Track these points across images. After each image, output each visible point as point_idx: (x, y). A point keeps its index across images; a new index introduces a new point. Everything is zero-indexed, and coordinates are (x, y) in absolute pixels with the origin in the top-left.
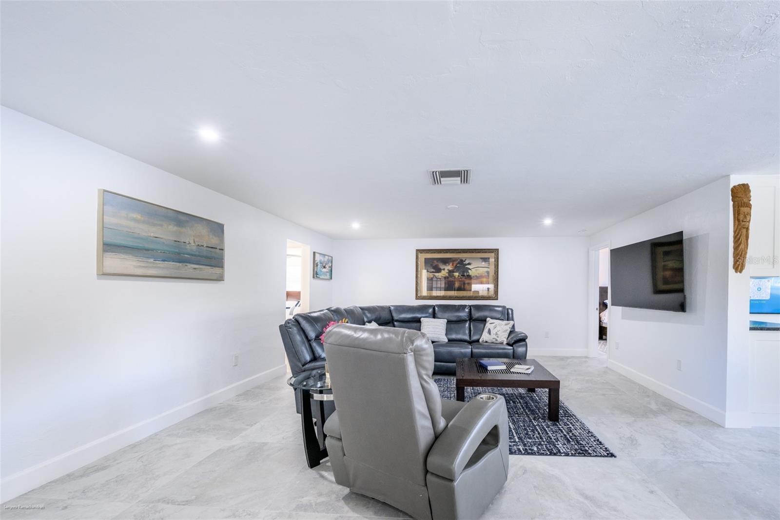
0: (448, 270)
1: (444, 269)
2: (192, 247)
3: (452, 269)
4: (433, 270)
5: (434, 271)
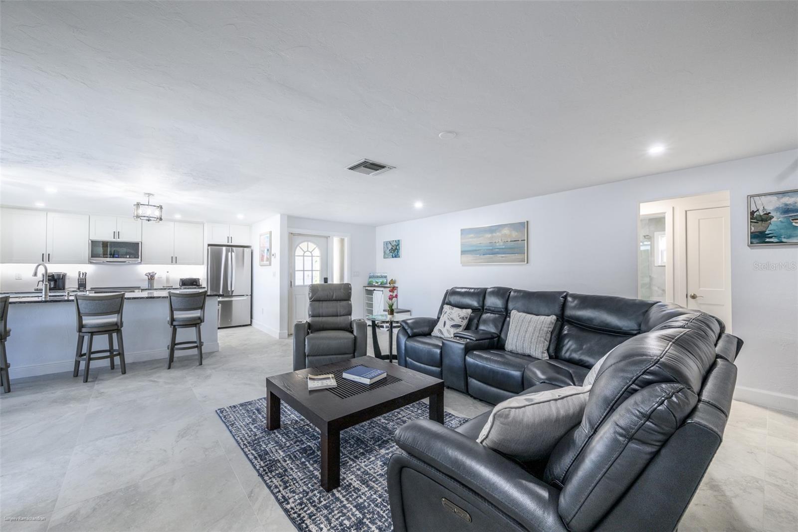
2: (500, 244)
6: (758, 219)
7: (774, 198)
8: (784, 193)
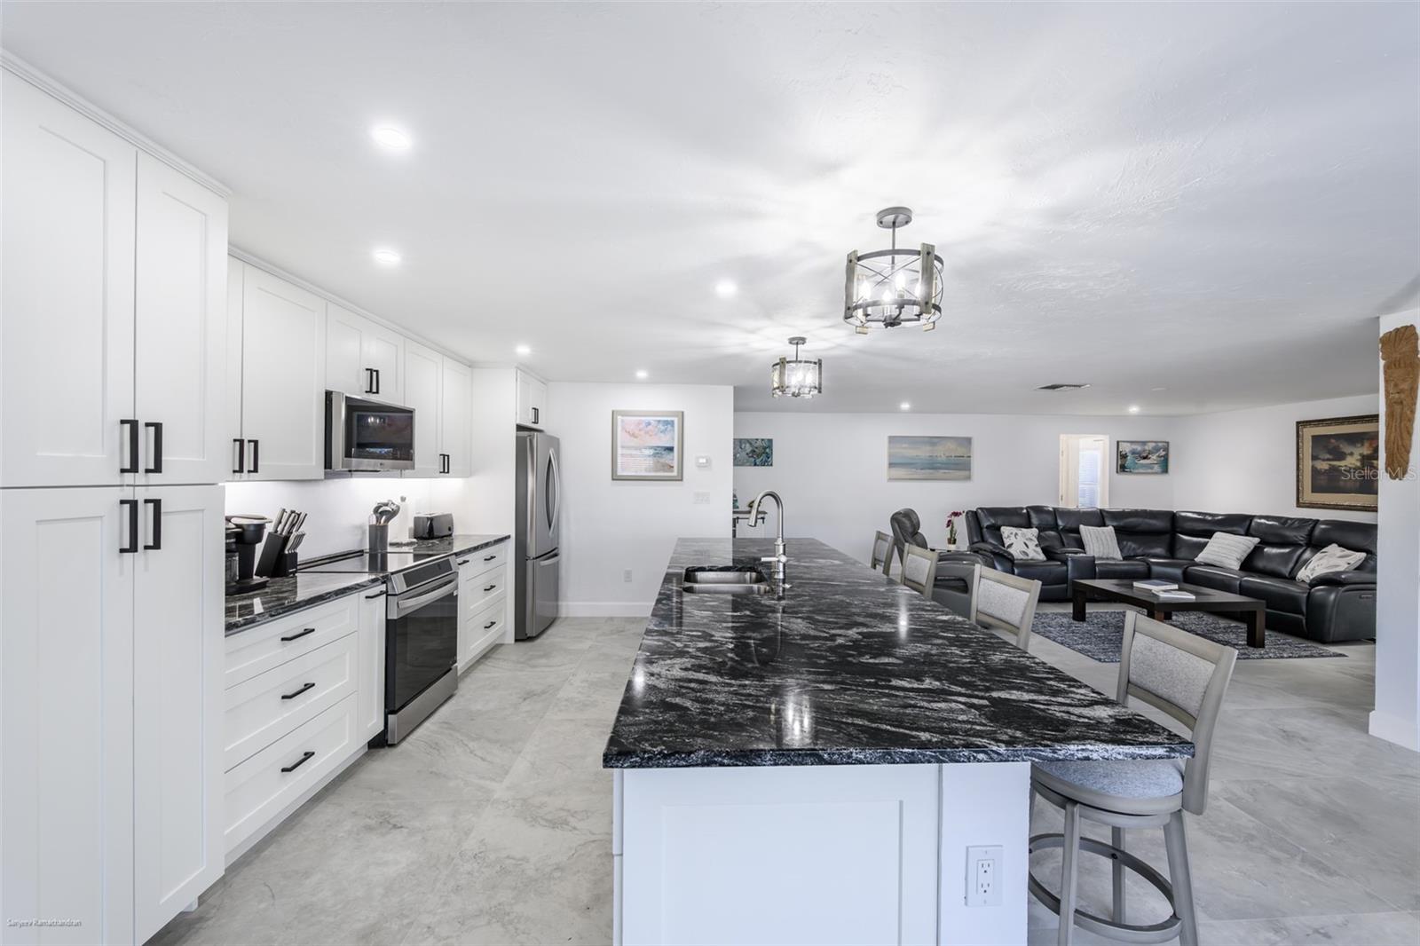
0: (1362, 455)
1: (1352, 454)
3: (1369, 452)
4: (1328, 456)
5: (1330, 457)
6: (1122, 456)
7: (1129, 444)
8: (1132, 442)
